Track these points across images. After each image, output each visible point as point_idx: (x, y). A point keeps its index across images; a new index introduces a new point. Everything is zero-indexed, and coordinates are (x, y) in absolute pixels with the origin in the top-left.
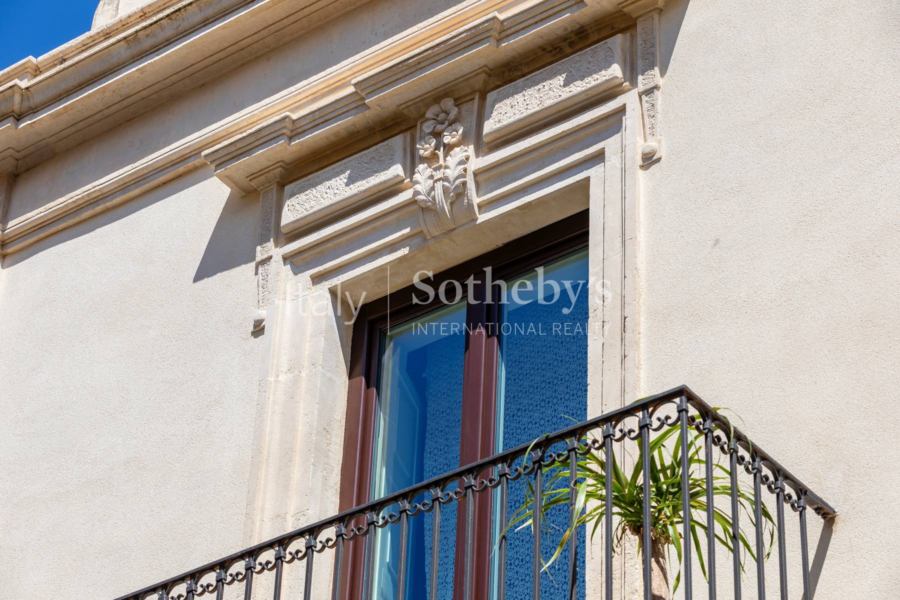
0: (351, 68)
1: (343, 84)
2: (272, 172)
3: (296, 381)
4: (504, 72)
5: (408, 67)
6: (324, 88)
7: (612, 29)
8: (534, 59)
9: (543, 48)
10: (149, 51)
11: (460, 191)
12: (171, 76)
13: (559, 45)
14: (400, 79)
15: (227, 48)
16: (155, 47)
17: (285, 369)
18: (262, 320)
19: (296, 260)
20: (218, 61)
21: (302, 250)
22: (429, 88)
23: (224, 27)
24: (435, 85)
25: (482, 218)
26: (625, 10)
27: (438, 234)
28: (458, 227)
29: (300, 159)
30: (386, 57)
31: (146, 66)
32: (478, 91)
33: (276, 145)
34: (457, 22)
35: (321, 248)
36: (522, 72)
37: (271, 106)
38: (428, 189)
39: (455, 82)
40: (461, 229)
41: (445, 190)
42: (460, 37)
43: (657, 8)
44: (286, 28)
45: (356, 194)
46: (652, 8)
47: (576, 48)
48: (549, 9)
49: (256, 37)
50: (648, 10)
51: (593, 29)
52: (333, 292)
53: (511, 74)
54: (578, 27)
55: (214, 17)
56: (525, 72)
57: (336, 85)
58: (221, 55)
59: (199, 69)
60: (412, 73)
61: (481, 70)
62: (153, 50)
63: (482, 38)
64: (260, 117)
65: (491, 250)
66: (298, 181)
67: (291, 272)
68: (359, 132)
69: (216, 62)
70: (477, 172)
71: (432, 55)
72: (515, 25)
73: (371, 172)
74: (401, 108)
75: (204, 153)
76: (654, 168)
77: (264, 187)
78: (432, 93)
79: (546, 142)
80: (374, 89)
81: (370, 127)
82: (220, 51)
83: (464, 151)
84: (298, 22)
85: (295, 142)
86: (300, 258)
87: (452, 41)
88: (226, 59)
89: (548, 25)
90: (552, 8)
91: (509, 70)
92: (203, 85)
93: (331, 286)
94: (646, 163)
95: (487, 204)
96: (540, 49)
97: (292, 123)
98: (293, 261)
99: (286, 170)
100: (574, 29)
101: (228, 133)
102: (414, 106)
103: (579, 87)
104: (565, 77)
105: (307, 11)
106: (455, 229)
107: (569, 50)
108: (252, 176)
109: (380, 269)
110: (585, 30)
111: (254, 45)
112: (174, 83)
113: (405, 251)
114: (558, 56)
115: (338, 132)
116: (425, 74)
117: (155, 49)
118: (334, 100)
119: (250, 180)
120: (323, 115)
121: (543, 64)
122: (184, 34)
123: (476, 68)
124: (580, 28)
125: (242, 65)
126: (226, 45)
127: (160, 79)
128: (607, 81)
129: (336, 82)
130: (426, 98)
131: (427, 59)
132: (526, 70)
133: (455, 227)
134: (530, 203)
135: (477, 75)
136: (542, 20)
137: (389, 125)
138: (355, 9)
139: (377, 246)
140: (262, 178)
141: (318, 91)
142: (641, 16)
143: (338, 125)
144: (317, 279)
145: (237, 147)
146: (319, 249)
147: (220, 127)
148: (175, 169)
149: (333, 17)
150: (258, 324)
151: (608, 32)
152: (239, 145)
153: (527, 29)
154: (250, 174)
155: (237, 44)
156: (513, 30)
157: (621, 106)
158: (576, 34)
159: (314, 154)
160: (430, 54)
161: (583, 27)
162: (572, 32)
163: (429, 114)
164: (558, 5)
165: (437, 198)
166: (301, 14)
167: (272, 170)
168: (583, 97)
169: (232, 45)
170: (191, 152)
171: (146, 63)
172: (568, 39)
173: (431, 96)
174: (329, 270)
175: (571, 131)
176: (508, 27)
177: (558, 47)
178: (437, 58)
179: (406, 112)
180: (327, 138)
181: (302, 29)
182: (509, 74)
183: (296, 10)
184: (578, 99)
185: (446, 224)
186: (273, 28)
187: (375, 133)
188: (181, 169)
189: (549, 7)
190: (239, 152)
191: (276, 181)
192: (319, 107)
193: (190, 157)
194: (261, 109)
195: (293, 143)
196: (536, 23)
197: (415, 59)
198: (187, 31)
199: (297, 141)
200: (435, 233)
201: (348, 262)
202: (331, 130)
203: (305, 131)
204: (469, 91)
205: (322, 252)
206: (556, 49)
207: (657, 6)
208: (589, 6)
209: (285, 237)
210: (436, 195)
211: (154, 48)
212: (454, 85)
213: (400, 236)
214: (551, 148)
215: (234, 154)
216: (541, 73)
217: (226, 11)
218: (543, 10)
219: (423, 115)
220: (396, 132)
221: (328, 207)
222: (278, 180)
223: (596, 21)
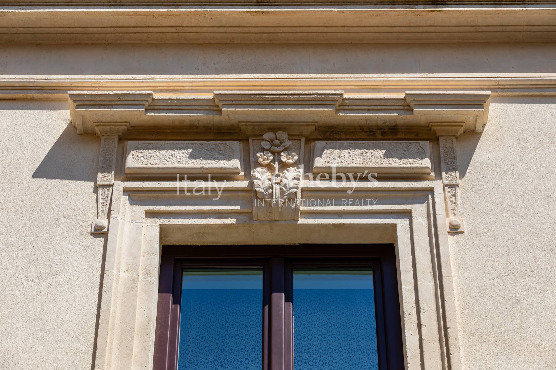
0: (192, 82)
1: (181, 90)
2: (118, 127)
3: (134, 281)
4: (327, 132)
5: (263, 100)
6: (164, 86)
7: (416, 136)
8: (352, 132)
9: (362, 128)
10: (12, 3)
11: (292, 197)
12: (19, 27)
13: (374, 130)
14: (254, 105)
15: (76, 27)
16: (18, 3)
17: (124, 268)
18: (104, 227)
19: (133, 195)
20: (62, 33)
21: (140, 189)
22: (270, 119)
23: (87, 13)
24: (274, 120)
25: (302, 221)
26: (433, 128)
27: (264, 219)
28: (280, 220)
29: (142, 126)
30: (221, 85)
31: (10, 12)
32: (304, 136)
33: (136, 110)
34: (285, 85)
35: (157, 194)
36: (340, 137)
37: (116, 82)
38: (267, 186)
39: (290, 124)
40: (283, 222)
41: (282, 192)
42: (311, 96)
43: (455, 136)
44: (128, 34)
45: (198, 168)
46: (452, 134)
47: (386, 137)
48: (382, 105)
49: (101, 30)
50: (450, 134)
51: (403, 130)
52: (162, 229)
53: (331, 135)
54: (394, 124)
55: (78, 3)
56: (343, 138)
57: (175, 88)
58: (68, 30)
59: (44, 32)
60: (265, 105)
61: (313, 124)
62: (16, 4)
63: (328, 103)
64: (103, 85)
65: (288, 244)
66: (142, 141)
67: (128, 202)
68: (198, 127)
69: (60, 33)
70: (304, 189)
71: (285, 99)
72: (353, 105)
73: (211, 158)
74: (240, 124)
75: (69, 92)
76: (457, 236)
77: (106, 134)
78: (269, 124)
79: (365, 189)
80: (231, 103)
81: (208, 127)
82: (69, 27)
83: (298, 172)
84: (140, 34)
85: (150, 114)
86: (137, 194)
87: (304, 96)
88: (69, 34)
89: (379, 115)
90: (384, 105)
91: (331, 131)
92: (40, 44)
93: (162, 223)
94: (452, 231)
95: (306, 213)
96: (359, 128)
97: (152, 100)
98: (131, 195)
99: (128, 130)
100: (390, 125)
101: (71, 85)
102: (252, 127)
103: (396, 163)
104: (384, 153)
105: (151, 30)
106: (278, 221)
107: (379, 136)
108: (99, 123)
109: (207, 226)
110: (397, 129)
111: (97, 35)
112: (17, 34)
113: (234, 221)
114: (371, 137)
115: (184, 121)
116: (277, 109)
117: (18, 4)
118: (192, 98)
119: (96, 126)
120: (179, 104)
121: (357, 137)
122: (48, 4)
123: (310, 121)
124: (394, 126)
125: (79, 44)
126: (76, 25)
127: (9, 26)
128: (421, 168)
129: (176, 86)
130: (263, 125)
131: (280, 100)
132: (343, 136)
133: (278, 219)
134: (343, 225)
135: (308, 125)
136: (374, 110)
137: (223, 131)
138: (187, 44)
139: (208, 210)
140: (108, 128)
141: (158, 86)
142: (442, 136)
143: (191, 116)
144: (150, 215)
145: (101, 99)
146: (156, 194)
147: (65, 79)
148: (15, 93)
149: (167, 42)
150: (100, 229)
151: (413, 136)
152: (103, 98)
153: (361, 111)
154: (99, 121)
155: (84, 29)
156: (351, 107)
157: (430, 188)
158: (389, 129)
159: (155, 128)
160: (285, 98)
161: (397, 126)
162: (387, 126)
163: (265, 136)
164: (389, 105)
165: (274, 195)
166: (145, 30)
167: (118, 125)
168: (399, 171)
169: (80, 27)
170: (33, 86)
171: (11, 10)
172: (382, 129)
173: (268, 125)
174: (161, 212)
175: (385, 189)
176: (347, 104)
177: (374, 132)
178: (289, 103)
179: (243, 128)
180: (173, 121)
181: (139, 40)
182: (330, 134)
183: (143, 26)
184: (394, 171)
185: (275, 215)
186: (118, 30)
187: (210, 133)
188: (21, 95)
189: (382, 104)
190: (102, 103)
191: (118, 134)
192: (178, 98)
193: (32, 89)
194: (106, 80)
195: (148, 114)
196: (369, 110)
197: (271, 96)
198: (50, 3)
199: (152, 114)
200: (262, 217)
201: (179, 212)
202: (182, 117)
203: (160, 110)
204: (297, 133)
205: (157, 198)
206: (371, 132)
207: (456, 134)
208: (414, 115)
209: (126, 176)
210: (274, 193)
211: (16, 3)
212: (290, 125)
213: (230, 210)
214: (367, 194)
215: (97, 103)
216: (363, 143)
217: (89, 3)
218: (378, 104)
219: (262, 135)
220: (227, 138)
221: (172, 168)
222: (120, 134)
223: (408, 126)
